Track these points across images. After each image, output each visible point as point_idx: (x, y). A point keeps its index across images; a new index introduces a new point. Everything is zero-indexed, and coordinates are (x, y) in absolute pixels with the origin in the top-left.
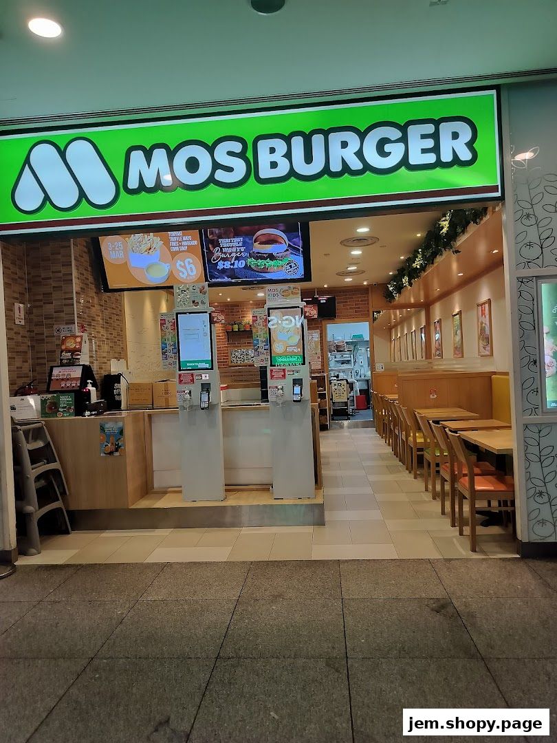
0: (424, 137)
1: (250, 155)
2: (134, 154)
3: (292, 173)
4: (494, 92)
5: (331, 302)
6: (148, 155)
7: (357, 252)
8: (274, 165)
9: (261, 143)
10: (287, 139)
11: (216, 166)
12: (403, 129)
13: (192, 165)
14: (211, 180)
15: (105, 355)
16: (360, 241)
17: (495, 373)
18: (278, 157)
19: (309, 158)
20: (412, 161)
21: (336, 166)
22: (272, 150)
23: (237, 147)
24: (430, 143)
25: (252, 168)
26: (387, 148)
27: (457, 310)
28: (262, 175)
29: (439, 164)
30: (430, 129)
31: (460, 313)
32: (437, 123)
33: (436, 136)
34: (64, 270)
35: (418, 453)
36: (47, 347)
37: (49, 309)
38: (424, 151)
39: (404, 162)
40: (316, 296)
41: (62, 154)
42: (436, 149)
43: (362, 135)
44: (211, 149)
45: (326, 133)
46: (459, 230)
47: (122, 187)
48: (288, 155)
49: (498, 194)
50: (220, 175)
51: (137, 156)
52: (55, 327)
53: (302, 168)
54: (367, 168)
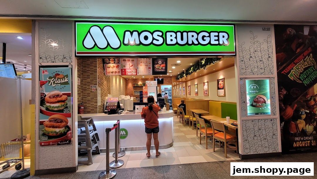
0: (215, 36)
1: (164, 36)
2: (127, 33)
3: (177, 43)
4: (233, 26)
5: (162, 80)
6: (132, 33)
7: (174, 67)
8: (172, 40)
9: (168, 33)
10: (176, 33)
11: (154, 39)
12: (209, 33)
13: (146, 38)
14: (152, 43)
15: (105, 94)
16: (176, 65)
17: (210, 100)
18: (173, 38)
19: (182, 39)
20: (212, 43)
21: (190, 42)
22: (171, 36)
23: (160, 34)
24: (217, 38)
25: (165, 40)
26: (205, 38)
27: (196, 83)
28: (168, 43)
29: (219, 44)
30: (216, 34)
31: (197, 84)
32: (219, 33)
33: (218, 36)
34: (94, 68)
35: (194, 123)
36: (87, 92)
37: (89, 80)
38: (215, 40)
39: (209, 43)
40: (159, 78)
41: (102, 31)
42: (218, 40)
43: (198, 34)
44: (152, 34)
45: (187, 32)
46: (209, 63)
47: (122, 43)
48: (176, 38)
49: (235, 54)
50: (155, 42)
51: (128, 34)
52: (90, 86)
53: (180, 42)
54: (199, 44)
